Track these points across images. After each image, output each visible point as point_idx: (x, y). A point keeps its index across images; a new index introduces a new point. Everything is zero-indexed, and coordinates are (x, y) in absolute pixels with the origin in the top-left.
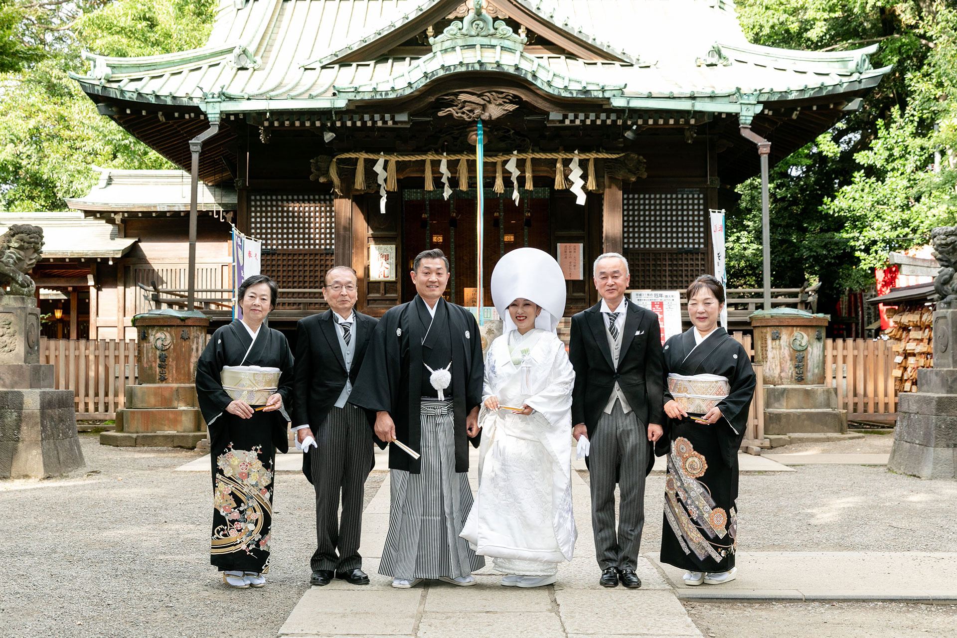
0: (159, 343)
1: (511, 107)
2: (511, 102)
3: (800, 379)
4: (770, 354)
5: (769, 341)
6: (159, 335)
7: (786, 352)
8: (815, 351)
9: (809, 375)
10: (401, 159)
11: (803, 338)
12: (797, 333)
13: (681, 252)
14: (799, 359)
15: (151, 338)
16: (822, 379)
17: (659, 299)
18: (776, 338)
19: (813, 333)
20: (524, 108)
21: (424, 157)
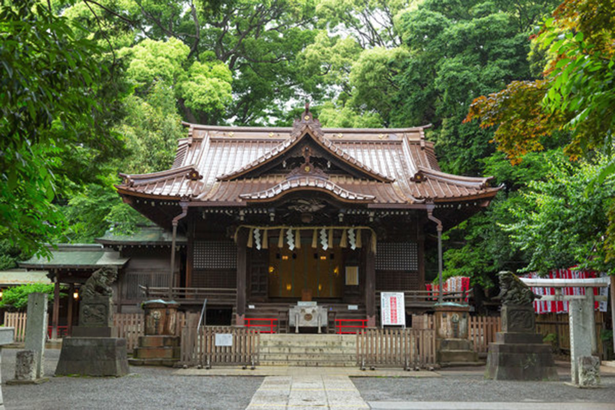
0: (155, 316)
1: (322, 206)
2: (323, 204)
3: (456, 336)
4: (442, 324)
5: (442, 318)
6: (156, 312)
7: (449, 323)
8: (463, 323)
9: (460, 334)
10: (271, 228)
11: (457, 317)
12: (454, 314)
13: (406, 272)
14: (455, 326)
15: (152, 314)
16: (466, 336)
17: (394, 296)
18: (445, 317)
19: (462, 315)
20: (328, 207)
21: (280, 227)
